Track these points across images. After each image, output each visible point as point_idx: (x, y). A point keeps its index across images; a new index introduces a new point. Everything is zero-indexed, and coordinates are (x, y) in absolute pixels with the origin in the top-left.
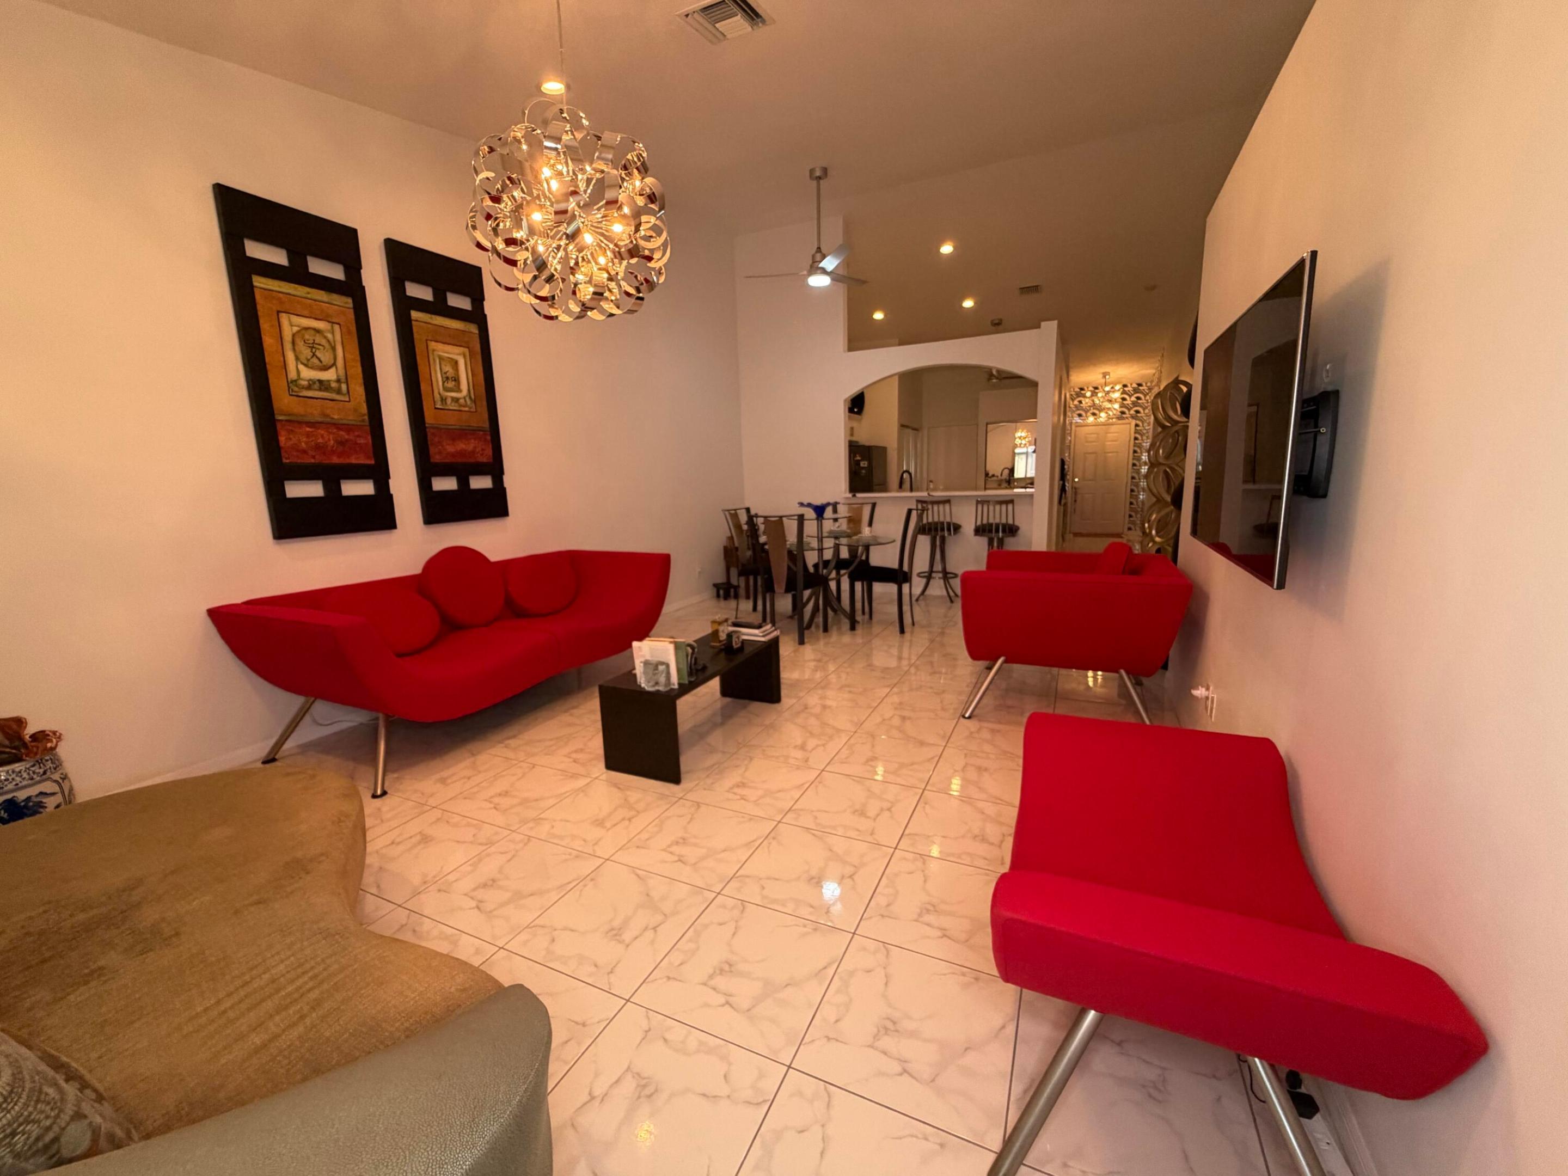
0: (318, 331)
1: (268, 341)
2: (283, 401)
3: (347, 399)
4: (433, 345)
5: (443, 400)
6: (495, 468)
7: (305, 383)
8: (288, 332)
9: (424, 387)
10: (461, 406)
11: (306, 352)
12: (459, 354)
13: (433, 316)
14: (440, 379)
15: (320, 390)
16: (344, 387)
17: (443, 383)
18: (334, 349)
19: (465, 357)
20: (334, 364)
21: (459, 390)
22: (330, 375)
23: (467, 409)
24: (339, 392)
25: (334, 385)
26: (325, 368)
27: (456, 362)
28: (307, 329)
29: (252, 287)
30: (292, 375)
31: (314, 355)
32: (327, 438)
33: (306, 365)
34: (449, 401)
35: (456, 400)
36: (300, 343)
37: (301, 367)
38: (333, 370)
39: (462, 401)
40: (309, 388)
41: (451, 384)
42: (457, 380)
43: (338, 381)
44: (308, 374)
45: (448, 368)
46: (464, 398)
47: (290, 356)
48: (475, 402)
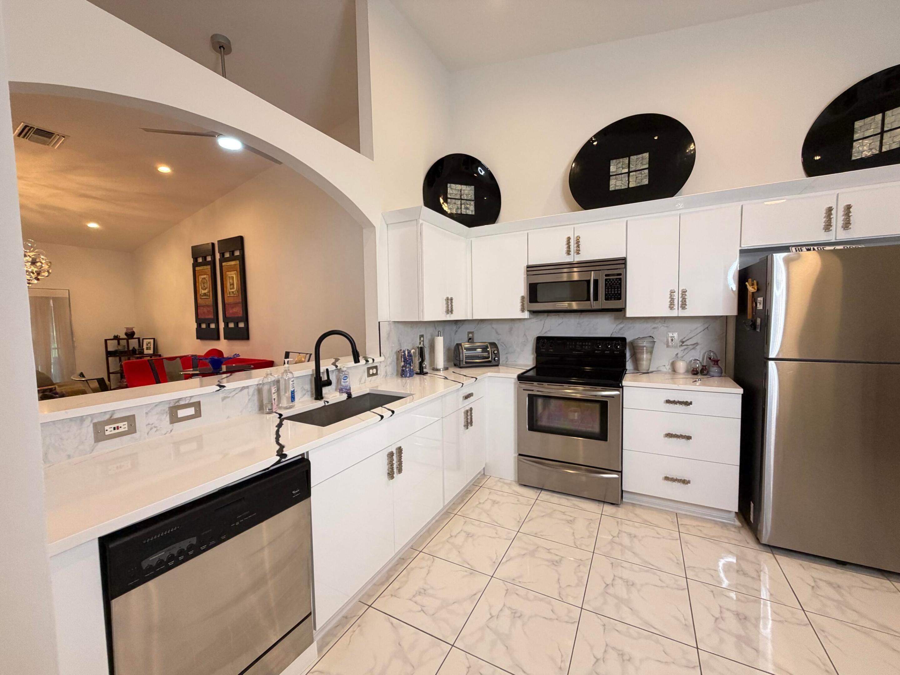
0: (205, 278)
1: (197, 284)
2: (200, 301)
3: (209, 298)
4: (227, 273)
5: (230, 293)
6: (246, 320)
7: (202, 294)
8: (200, 280)
9: (225, 289)
10: (235, 294)
11: (203, 285)
12: (234, 274)
13: (228, 263)
14: (229, 285)
15: (205, 296)
16: (209, 294)
17: (230, 286)
18: (207, 282)
19: (235, 274)
20: (207, 288)
21: (233, 288)
22: (206, 291)
23: (236, 295)
24: (207, 295)
25: (207, 294)
26: (205, 289)
27: (233, 277)
28: (203, 278)
29: (195, 270)
30: (200, 293)
31: (204, 286)
32: (205, 310)
33: (203, 290)
34: (231, 293)
35: (233, 292)
36: (202, 283)
37: (202, 290)
38: (207, 290)
39: (234, 293)
40: (203, 296)
41: (231, 287)
42: (233, 284)
43: (208, 293)
44: (203, 292)
45: (231, 281)
46: (235, 291)
47: (200, 287)
48: (238, 292)
